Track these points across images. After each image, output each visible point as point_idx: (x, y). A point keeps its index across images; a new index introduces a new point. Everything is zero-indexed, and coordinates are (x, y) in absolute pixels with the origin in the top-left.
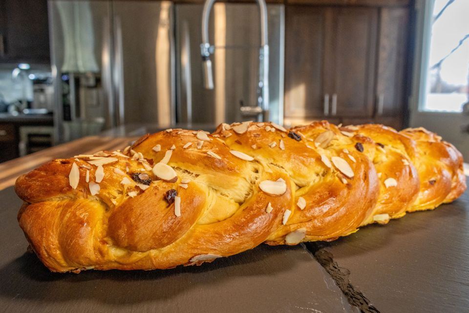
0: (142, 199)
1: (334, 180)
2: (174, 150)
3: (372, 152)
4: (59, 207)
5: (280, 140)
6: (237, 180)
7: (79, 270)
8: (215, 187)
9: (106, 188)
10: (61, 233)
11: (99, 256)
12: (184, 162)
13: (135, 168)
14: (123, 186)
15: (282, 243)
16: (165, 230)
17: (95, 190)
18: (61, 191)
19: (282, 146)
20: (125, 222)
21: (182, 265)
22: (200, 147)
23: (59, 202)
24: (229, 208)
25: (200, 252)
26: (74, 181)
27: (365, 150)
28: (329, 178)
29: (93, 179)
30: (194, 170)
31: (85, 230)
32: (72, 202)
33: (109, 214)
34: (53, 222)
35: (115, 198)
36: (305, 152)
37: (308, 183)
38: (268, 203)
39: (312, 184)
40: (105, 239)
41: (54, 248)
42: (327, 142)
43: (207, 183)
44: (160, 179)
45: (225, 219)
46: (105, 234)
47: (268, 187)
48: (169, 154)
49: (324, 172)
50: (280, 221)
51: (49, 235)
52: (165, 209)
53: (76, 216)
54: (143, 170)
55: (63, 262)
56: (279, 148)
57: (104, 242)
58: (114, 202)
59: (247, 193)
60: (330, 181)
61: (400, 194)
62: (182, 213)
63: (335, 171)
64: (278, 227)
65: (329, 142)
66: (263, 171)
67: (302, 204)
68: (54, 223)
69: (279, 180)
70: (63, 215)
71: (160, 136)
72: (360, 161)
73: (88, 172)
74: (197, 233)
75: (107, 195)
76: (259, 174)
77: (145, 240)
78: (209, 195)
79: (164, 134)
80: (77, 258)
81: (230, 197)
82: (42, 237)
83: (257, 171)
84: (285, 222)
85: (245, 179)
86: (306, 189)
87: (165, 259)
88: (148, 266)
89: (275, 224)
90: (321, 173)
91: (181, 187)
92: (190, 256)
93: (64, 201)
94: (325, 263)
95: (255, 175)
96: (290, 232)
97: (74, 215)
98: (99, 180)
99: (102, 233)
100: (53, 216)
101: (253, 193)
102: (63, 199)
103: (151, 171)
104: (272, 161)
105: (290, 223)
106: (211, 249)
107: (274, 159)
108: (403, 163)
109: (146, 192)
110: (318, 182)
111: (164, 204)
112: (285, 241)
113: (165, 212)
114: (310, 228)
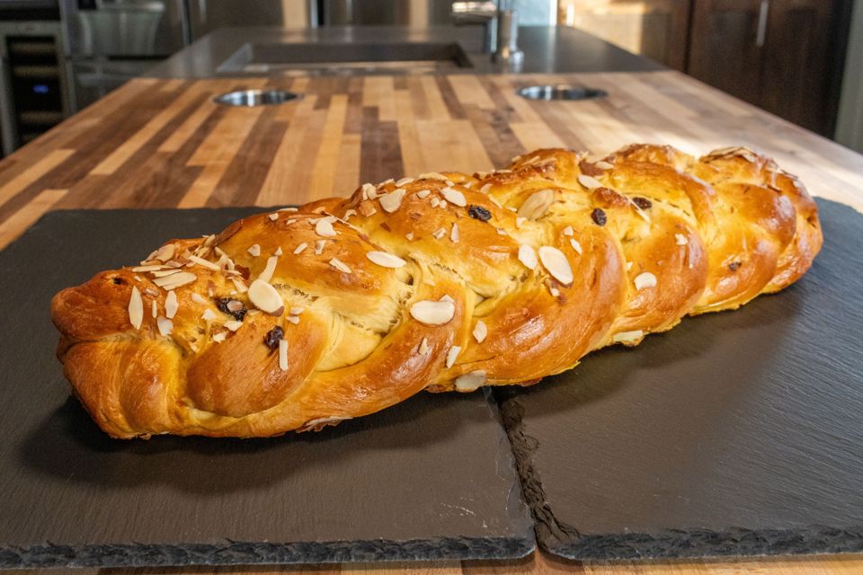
0: (233, 345)
1: (539, 290)
2: (279, 257)
3: (622, 222)
4: (117, 352)
5: (453, 224)
6: (376, 302)
7: (149, 435)
8: (343, 314)
9: (181, 326)
10: (122, 392)
11: (177, 422)
12: (294, 278)
13: (222, 289)
14: (205, 322)
15: (450, 389)
16: (266, 390)
17: (165, 328)
18: (119, 329)
19: (454, 236)
20: (209, 380)
21: (294, 431)
22: (319, 252)
23: (117, 343)
24: (364, 344)
25: (318, 413)
26: (136, 317)
27: (609, 221)
28: (531, 286)
29: (163, 312)
30: (309, 289)
31: (155, 389)
32: (135, 346)
33: (187, 364)
34: (111, 376)
35: (194, 340)
36: (494, 244)
37: (498, 293)
38: (423, 338)
39: (503, 294)
40: (184, 399)
41: (115, 412)
42: (542, 210)
43: (331, 308)
44: (259, 310)
45: (358, 362)
46: (183, 392)
47: (425, 312)
48: (272, 263)
49: (524, 274)
50: (441, 364)
51: (107, 394)
52: (266, 359)
53: (142, 369)
54: (233, 293)
55: (127, 427)
56: (450, 238)
57: (182, 404)
58: (194, 347)
59: (392, 319)
60: (531, 291)
61: (661, 298)
62: (290, 363)
63: (543, 273)
64: (438, 372)
65: (547, 208)
66: (421, 281)
67: (481, 333)
68: (113, 378)
69: (443, 299)
70: (124, 366)
71: (259, 228)
72: (591, 249)
73: (155, 302)
74: (314, 387)
75: (184, 337)
76: (415, 287)
77: (238, 403)
78: (333, 327)
79: (266, 224)
80: (147, 424)
81: (366, 327)
82: (98, 397)
83: (410, 282)
84: (450, 364)
85: (390, 297)
86: (493, 304)
87: (268, 424)
88: (244, 433)
89: (434, 368)
90: (519, 276)
91: (289, 322)
92: (304, 420)
93: (124, 343)
94: (509, 424)
95: (408, 288)
96: (462, 375)
97: (139, 366)
98: (170, 315)
99: (178, 390)
100: (110, 367)
101: (402, 319)
102: (122, 339)
103: (246, 293)
104: (437, 260)
105: (461, 362)
106: (335, 410)
107: (442, 258)
108: (676, 240)
109: (238, 333)
110: (514, 291)
111: (264, 350)
112: (455, 386)
113: (265, 364)
114: (493, 370)
